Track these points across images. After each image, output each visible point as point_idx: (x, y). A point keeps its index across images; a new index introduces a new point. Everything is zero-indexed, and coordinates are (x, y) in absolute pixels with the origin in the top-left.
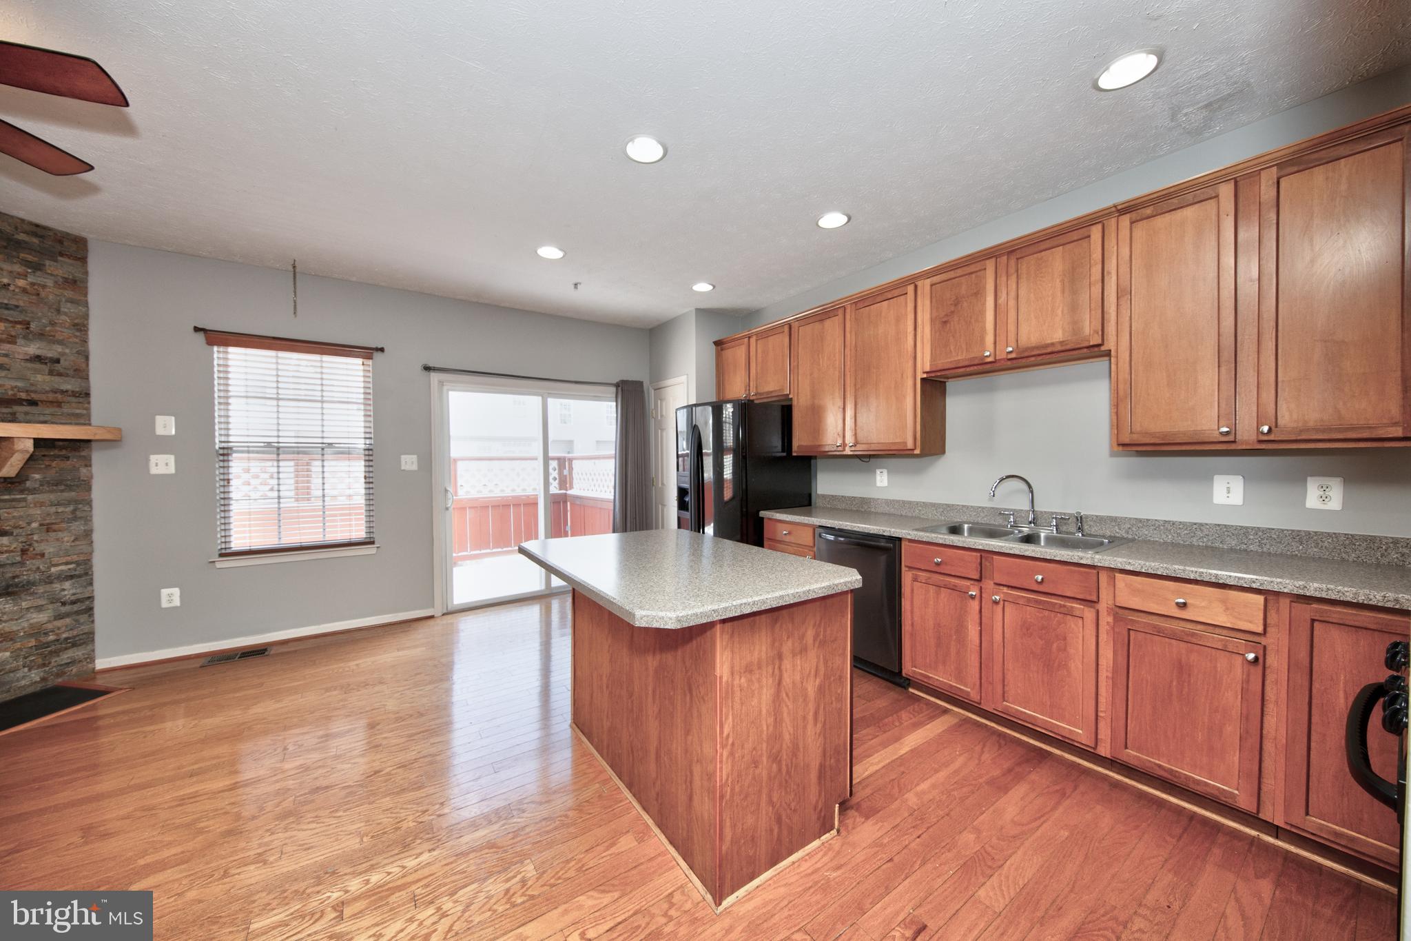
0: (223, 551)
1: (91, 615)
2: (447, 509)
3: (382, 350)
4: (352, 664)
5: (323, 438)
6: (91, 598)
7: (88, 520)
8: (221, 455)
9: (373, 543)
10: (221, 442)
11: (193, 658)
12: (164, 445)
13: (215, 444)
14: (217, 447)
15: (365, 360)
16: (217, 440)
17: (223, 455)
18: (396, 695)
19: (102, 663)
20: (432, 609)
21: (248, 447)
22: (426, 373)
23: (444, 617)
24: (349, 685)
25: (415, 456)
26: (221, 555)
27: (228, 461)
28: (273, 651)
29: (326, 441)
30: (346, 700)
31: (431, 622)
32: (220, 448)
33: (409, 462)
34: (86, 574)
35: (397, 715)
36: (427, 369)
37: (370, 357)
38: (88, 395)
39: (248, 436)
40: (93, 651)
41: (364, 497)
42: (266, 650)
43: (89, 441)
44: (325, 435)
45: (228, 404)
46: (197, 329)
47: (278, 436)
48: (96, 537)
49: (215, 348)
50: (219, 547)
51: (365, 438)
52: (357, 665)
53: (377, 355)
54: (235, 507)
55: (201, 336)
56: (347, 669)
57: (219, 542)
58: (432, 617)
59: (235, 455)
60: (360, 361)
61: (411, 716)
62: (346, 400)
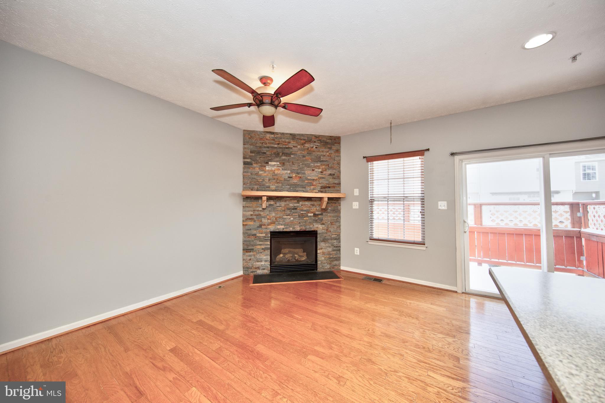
0: (371, 238)
1: (340, 252)
2: (465, 232)
3: (428, 150)
4: (409, 301)
5: (404, 194)
6: (340, 246)
7: (340, 222)
8: (370, 202)
9: (424, 244)
10: (370, 197)
11: (361, 275)
12: (356, 199)
13: (369, 198)
14: (369, 199)
15: (420, 157)
16: (369, 197)
17: (371, 202)
18: (421, 330)
19: (342, 268)
20: (456, 288)
21: (378, 199)
22: (452, 157)
23: (464, 295)
24: (403, 312)
25: (446, 202)
26: (371, 239)
27: (373, 204)
28: (384, 282)
29: (405, 195)
30: (399, 319)
31: (455, 294)
32: (370, 199)
33: (443, 205)
34: (339, 239)
35: (417, 343)
36: (453, 154)
37: (423, 155)
38: (340, 184)
39: (378, 194)
40: (340, 263)
41: (421, 222)
42: (382, 280)
43: (340, 198)
44: (405, 193)
45: (373, 183)
46: (364, 157)
47: (388, 194)
48: (342, 227)
49: (369, 163)
50: (370, 236)
51: (421, 193)
52: (410, 303)
53: (426, 153)
54: (375, 222)
55: (365, 159)
56: (405, 303)
57: (370, 234)
58: (456, 292)
59: (375, 202)
60: (418, 157)
61: (424, 348)
62: (413, 176)
